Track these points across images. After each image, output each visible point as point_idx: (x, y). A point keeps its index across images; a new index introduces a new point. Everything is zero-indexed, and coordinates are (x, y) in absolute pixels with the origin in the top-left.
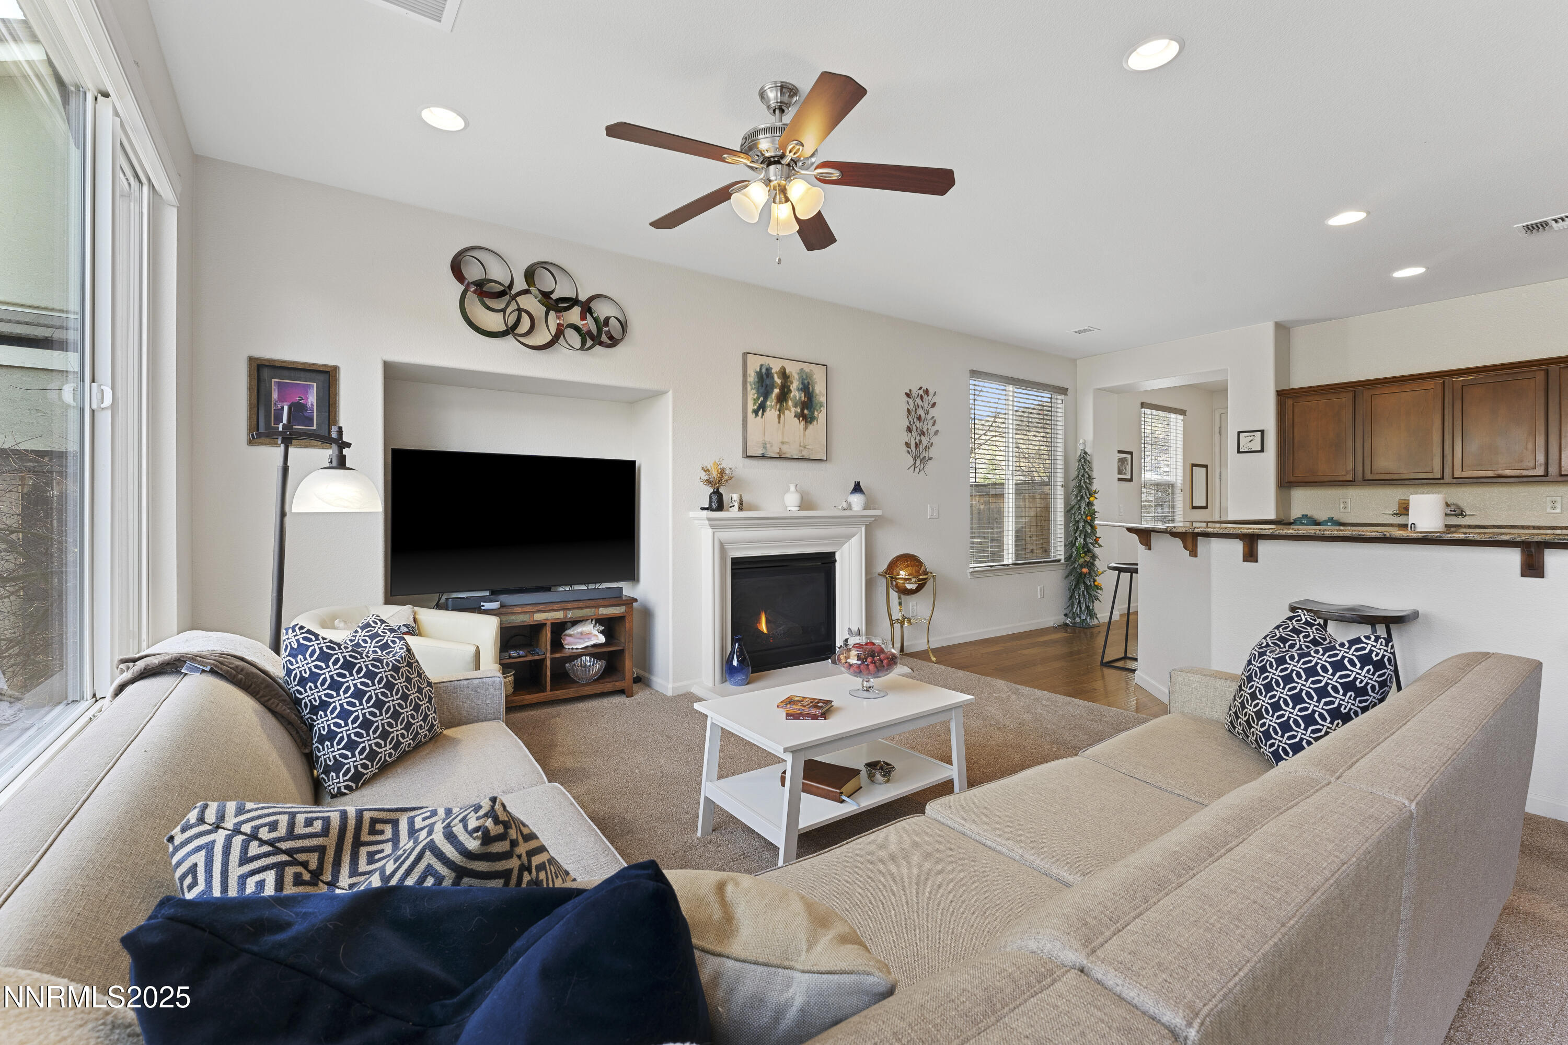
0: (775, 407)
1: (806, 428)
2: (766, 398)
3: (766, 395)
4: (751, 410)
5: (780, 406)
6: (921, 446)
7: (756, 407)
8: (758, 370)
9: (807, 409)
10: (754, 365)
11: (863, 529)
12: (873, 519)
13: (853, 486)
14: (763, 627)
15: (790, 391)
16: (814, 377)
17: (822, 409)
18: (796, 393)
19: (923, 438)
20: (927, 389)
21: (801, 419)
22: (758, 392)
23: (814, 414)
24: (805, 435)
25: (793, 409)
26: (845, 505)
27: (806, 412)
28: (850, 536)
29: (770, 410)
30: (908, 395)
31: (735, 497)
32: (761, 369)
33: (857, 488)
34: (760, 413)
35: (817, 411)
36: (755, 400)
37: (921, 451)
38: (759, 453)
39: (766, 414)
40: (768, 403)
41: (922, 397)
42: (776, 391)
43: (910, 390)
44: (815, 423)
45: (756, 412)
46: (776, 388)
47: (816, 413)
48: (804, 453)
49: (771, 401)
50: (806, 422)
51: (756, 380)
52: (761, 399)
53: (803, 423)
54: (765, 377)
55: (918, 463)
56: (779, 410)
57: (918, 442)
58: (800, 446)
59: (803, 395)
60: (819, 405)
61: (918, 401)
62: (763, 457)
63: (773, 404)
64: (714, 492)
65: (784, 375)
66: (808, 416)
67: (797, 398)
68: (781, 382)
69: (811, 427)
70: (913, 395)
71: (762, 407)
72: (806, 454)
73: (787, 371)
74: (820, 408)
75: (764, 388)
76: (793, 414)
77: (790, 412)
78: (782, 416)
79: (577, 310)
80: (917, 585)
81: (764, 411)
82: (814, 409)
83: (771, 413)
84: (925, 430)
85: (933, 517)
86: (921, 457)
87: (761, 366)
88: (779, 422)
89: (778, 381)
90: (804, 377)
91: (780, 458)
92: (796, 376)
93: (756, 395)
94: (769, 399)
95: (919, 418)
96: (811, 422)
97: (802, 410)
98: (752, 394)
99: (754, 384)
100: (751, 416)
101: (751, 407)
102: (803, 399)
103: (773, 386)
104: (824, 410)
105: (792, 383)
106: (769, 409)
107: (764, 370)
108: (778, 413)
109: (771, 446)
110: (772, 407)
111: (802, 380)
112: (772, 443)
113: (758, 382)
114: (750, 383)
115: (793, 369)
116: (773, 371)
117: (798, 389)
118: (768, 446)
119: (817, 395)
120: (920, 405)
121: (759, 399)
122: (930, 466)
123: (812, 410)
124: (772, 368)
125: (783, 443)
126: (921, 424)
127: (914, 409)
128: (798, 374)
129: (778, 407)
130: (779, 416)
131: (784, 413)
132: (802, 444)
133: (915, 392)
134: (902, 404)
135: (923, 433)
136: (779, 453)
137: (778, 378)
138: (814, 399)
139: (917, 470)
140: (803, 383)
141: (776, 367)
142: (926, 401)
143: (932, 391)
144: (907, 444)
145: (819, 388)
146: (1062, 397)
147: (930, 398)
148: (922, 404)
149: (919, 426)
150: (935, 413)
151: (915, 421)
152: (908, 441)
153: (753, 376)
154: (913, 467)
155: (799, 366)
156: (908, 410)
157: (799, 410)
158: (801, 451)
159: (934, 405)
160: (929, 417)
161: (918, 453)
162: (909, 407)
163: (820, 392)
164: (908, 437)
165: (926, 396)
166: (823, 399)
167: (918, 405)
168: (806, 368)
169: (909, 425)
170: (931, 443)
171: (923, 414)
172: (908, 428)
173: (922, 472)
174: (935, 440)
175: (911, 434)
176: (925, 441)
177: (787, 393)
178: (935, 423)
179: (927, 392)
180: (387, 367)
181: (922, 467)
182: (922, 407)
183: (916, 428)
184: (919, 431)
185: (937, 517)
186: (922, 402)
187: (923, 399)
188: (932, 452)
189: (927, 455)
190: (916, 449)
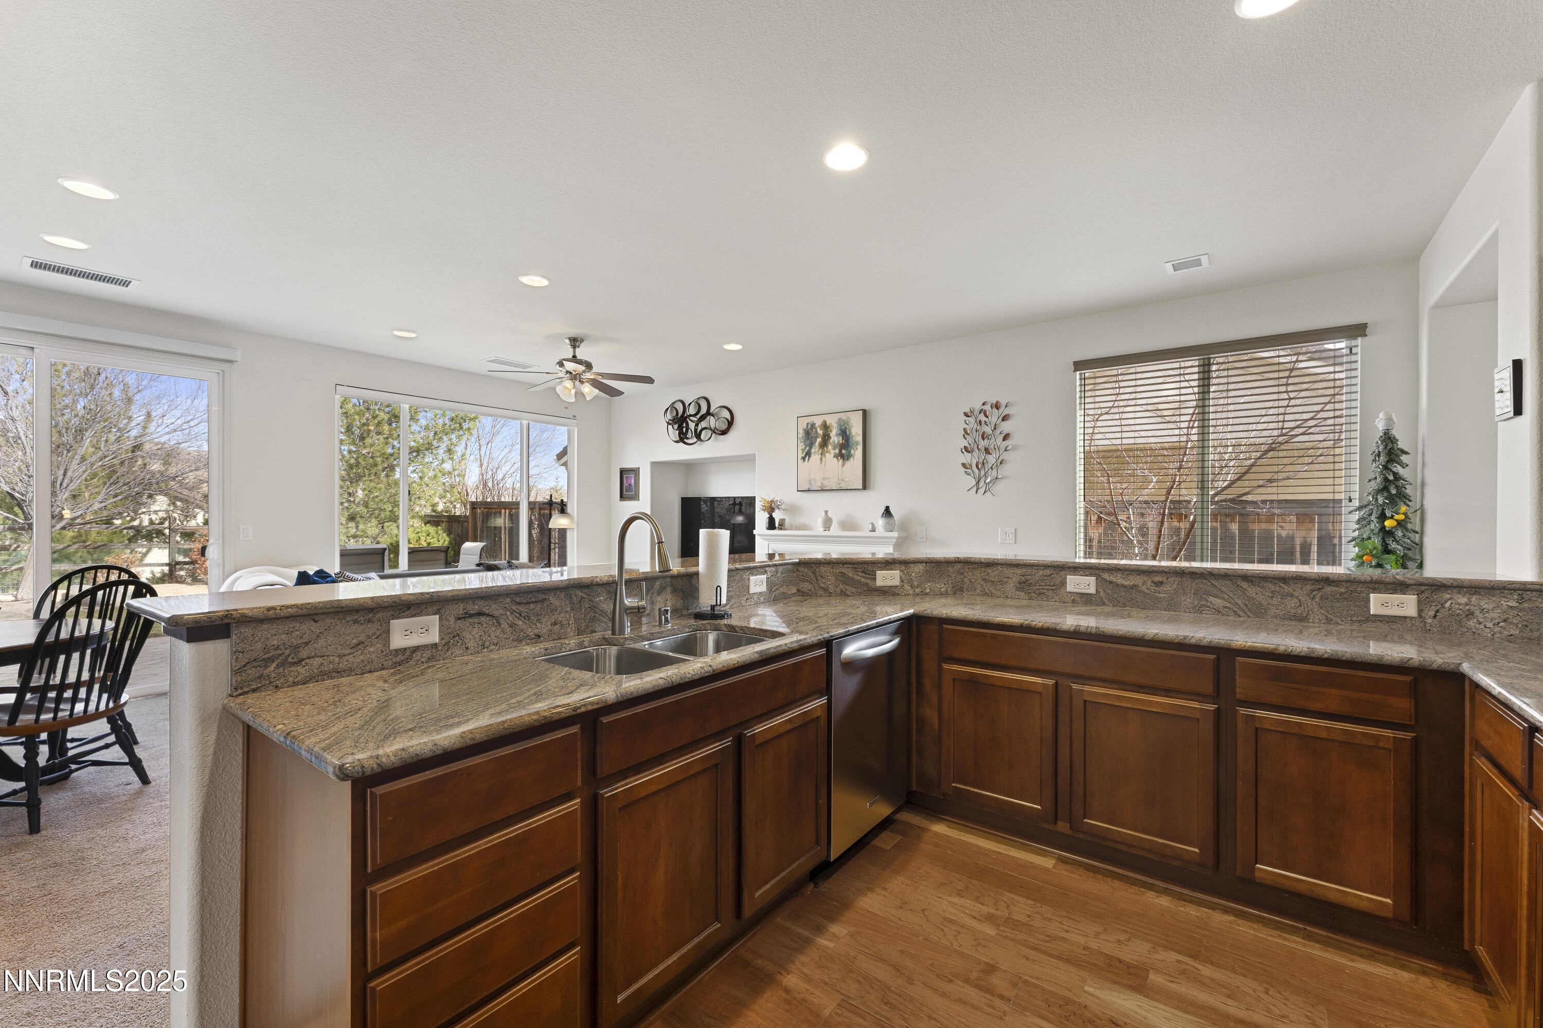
0: (818, 453)
1: (843, 465)
2: (811, 448)
3: (811, 445)
4: (801, 458)
5: (822, 451)
6: (986, 466)
7: (804, 455)
8: (805, 428)
9: (845, 449)
10: (803, 423)
13: (883, 511)
15: (829, 437)
16: (851, 422)
17: (859, 446)
18: (835, 438)
19: (988, 456)
20: (997, 402)
21: (839, 458)
22: (805, 444)
23: (850, 453)
24: (843, 471)
25: (832, 452)
26: (872, 528)
27: (843, 451)
30: (966, 415)
32: (807, 426)
33: (888, 512)
34: (807, 459)
35: (854, 449)
36: (804, 450)
37: (987, 470)
38: (806, 489)
39: (811, 458)
40: (813, 450)
41: (986, 413)
42: (819, 440)
43: (970, 409)
44: (852, 459)
45: (804, 459)
46: (819, 437)
47: (852, 451)
48: (841, 485)
49: (816, 448)
50: (843, 460)
51: (804, 435)
52: (808, 448)
53: (841, 461)
54: (810, 431)
55: (982, 483)
56: (822, 454)
57: (981, 460)
58: (839, 480)
59: (841, 438)
60: (856, 444)
61: (982, 417)
62: (810, 490)
63: (816, 450)
64: (769, 517)
65: (825, 427)
66: (846, 455)
67: (836, 442)
68: (823, 433)
69: (848, 463)
70: (975, 413)
71: (808, 454)
72: (844, 486)
73: (828, 423)
74: (857, 446)
75: (809, 439)
76: (833, 455)
77: (830, 454)
78: (823, 458)
79: (708, 418)
81: (809, 457)
82: (852, 448)
83: (815, 458)
84: (992, 447)
85: (1006, 542)
86: (987, 475)
87: (808, 424)
88: (821, 463)
89: (820, 432)
90: (842, 424)
91: (822, 490)
92: (835, 425)
93: (804, 446)
94: (814, 447)
95: (983, 436)
96: (848, 460)
97: (840, 451)
98: (801, 446)
99: (803, 439)
100: (800, 461)
101: (801, 455)
102: (841, 442)
103: (816, 437)
104: (860, 448)
105: (831, 431)
106: (813, 455)
107: (809, 427)
108: (821, 456)
109: (816, 482)
110: (815, 453)
111: (841, 427)
112: (816, 480)
113: (806, 436)
114: (799, 438)
115: (832, 421)
116: (817, 426)
117: (837, 435)
118: (814, 482)
119: (854, 436)
120: (983, 422)
121: (806, 448)
122: (998, 488)
123: (849, 449)
124: (815, 424)
125: (824, 479)
126: (986, 441)
127: (976, 426)
128: (837, 423)
129: (820, 452)
130: (821, 459)
131: (825, 456)
132: (840, 478)
133: (978, 406)
134: (959, 423)
135: (987, 451)
136: (821, 487)
137: (821, 430)
138: (851, 440)
139: (982, 491)
140: (841, 430)
141: (818, 421)
142: (994, 417)
143: (1003, 403)
144: (964, 465)
145: (856, 431)
146: (1359, 341)
147: (1001, 410)
148: (986, 419)
149: (983, 444)
150: (1006, 427)
151: (977, 440)
152: (965, 462)
153: (801, 431)
154: (975, 489)
155: (837, 416)
156: (965, 430)
157: (837, 451)
158: (840, 483)
159: (1005, 418)
160: (998, 431)
161: (983, 473)
162: (967, 426)
163: (856, 433)
164: (967, 458)
165: (995, 409)
166: (859, 438)
167: (980, 421)
168: (844, 416)
169: (968, 445)
170: (1000, 460)
171: (988, 430)
172: (965, 448)
173: (988, 493)
174: (1006, 456)
175: (970, 454)
176: (991, 459)
177: (828, 440)
178: (1006, 437)
179: (997, 406)
180: (654, 464)
181: (988, 488)
182: (986, 423)
183: (978, 446)
184: (983, 450)
185: (1013, 541)
186: (988, 417)
187: (989, 414)
188: (1002, 471)
189: (994, 473)
190: (979, 470)
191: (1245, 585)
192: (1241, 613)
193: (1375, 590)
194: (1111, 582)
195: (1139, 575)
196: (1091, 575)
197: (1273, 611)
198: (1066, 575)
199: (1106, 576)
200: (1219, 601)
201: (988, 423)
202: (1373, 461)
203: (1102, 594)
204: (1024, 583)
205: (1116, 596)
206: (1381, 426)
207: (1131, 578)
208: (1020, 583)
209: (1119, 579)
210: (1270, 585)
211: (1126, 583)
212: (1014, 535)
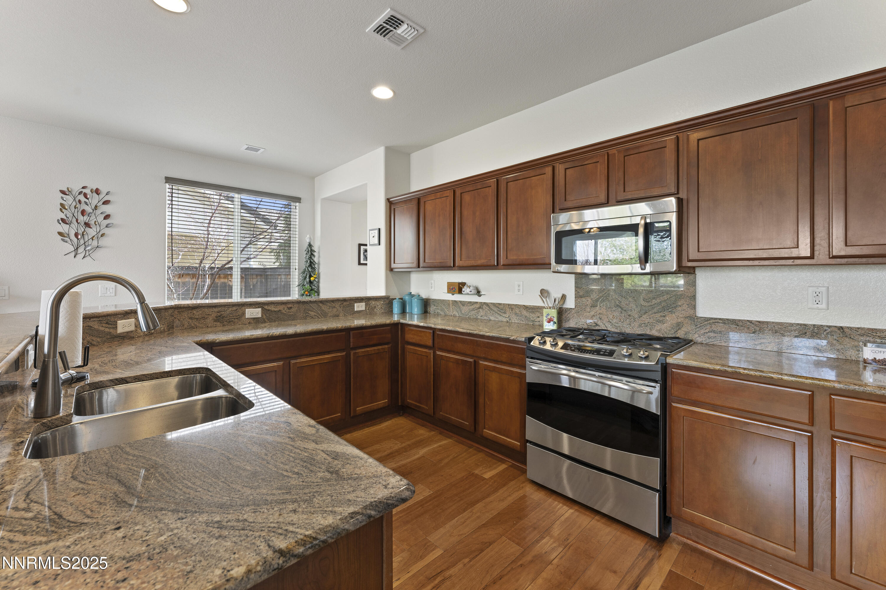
6: (86, 236)
19: (88, 229)
20: (97, 189)
30: (63, 192)
37: (86, 239)
41: (85, 195)
43: (68, 189)
55: (81, 250)
57: (80, 232)
61: (82, 198)
70: (74, 193)
84: (92, 223)
85: (106, 295)
86: (87, 244)
95: (83, 213)
120: (83, 201)
122: (98, 254)
126: (85, 217)
127: (74, 204)
133: (76, 188)
134: (58, 198)
135: (87, 225)
139: (80, 256)
142: (95, 200)
143: (104, 190)
144: (60, 234)
146: (297, 204)
147: (101, 196)
148: (86, 200)
149: (81, 219)
150: (107, 209)
151: (76, 214)
152: (62, 231)
154: (73, 254)
156: (62, 205)
159: (106, 202)
160: (98, 212)
161: (82, 242)
162: (64, 202)
164: (64, 228)
165: (95, 194)
167: (80, 202)
169: (65, 218)
170: (101, 233)
171: (88, 209)
172: (62, 220)
173: (88, 258)
174: (106, 231)
175: (68, 226)
176: (92, 232)
178: (107, 217)
179: (97, 192)
181: (87, 254)
182: (86, 203)
183: (77, 220)
184: (83, 224)
185: (113, 294)
186: (88, 199)
187: (88, 197)
188: (103, 242)
189: (95, 243)
190: (78, 239)
191: (321, 305)
192: (320, 317)
193: (356, 302)
194: (269, 310)
195: (281, 305)
196: (259, 307)
197: (329, 315)
198: (245, 309)
199: (266, 307)
200: (313, 313)
201: (89, 203)
202: (306, 254)
203: (264, 317)
204: (219, 316)
205: (271, 317)
206: (308, 241)
207: (278, 307)
208: (216, 317)
209: (272, 308)
210: (329, 304)
211: (276, 310)
212: (114, 290)
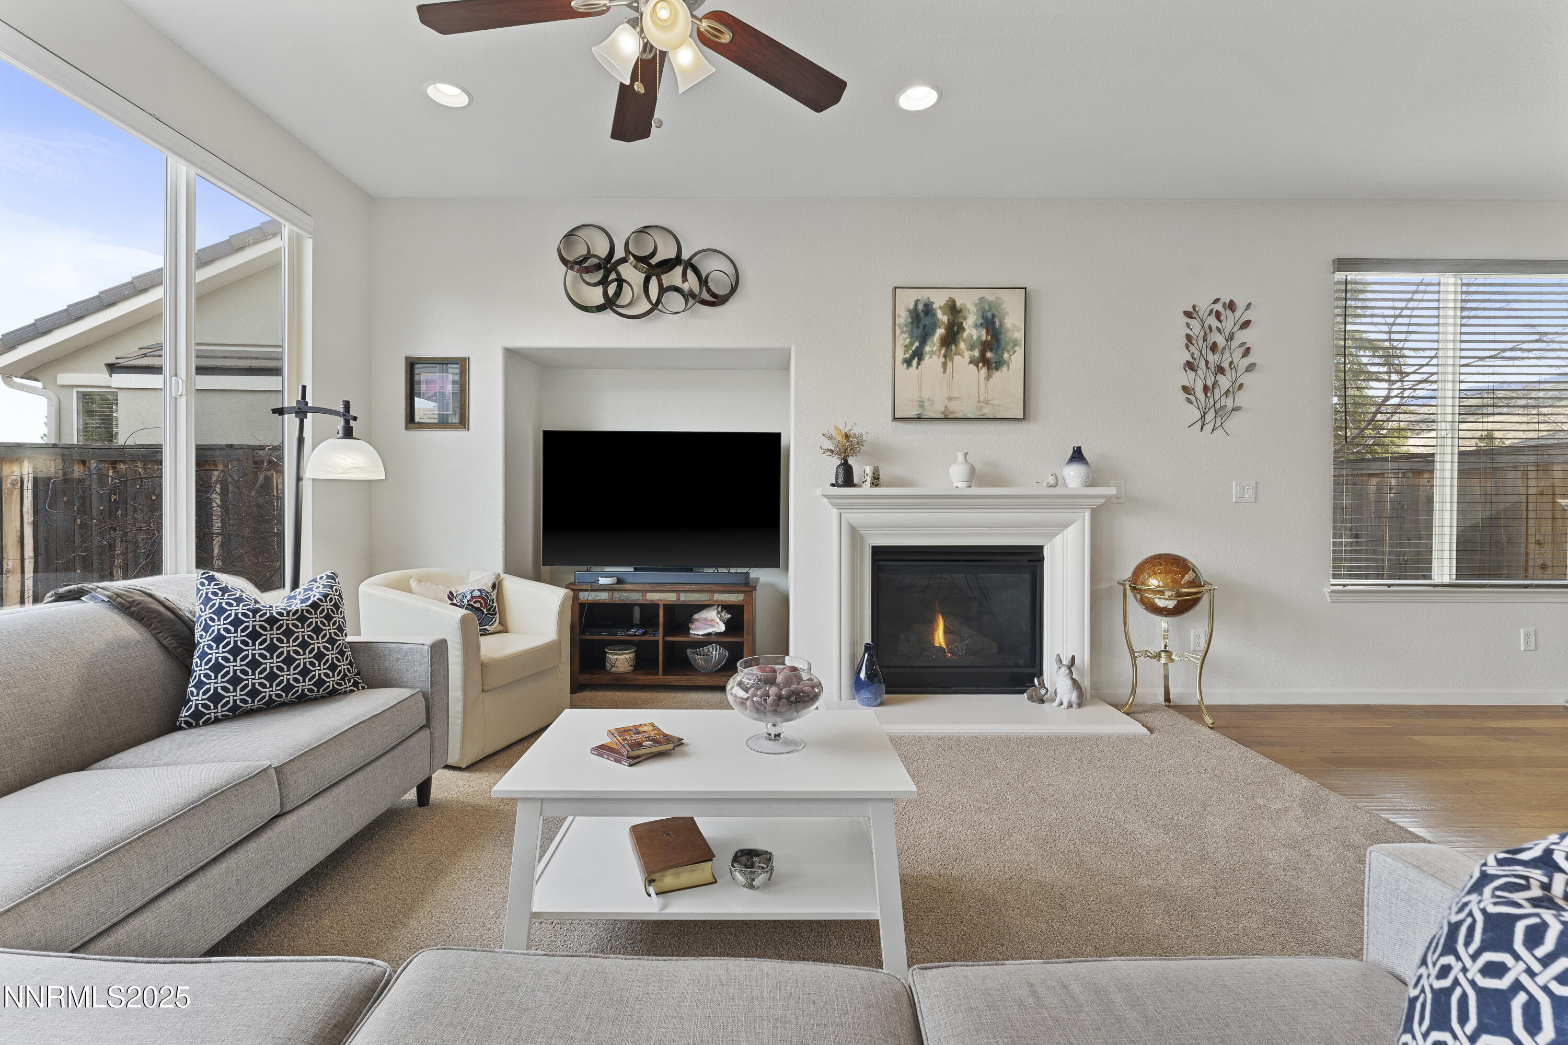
0: (937, 353)
1: (988, 378)
2: (923, 342)
3: (924, 339)
4: (901, 360)
5: (946, 351)
6: (1217, 392)
7: (908, 356)
8: (912, 307)
9: (991, 351)
10: (907, 301)
11: (1087, 515)
12: (1103, 501)
13: (1070, 453)
14: (940, 638)
15: (961, 328)
16: (1003, 306)
17: (1016, 348)
18: (972, 330)
19: (1220, 378)
20: (1231, 302)
21: (981, 365)
22: (911, 336)
23: (1002, 357)
24: (986, 387)
25: (967, 354)
26: (1051, 480)
27: (989, 355)
28: (1067, 525)
29: (930, 358)
30: (1188, 314)
31: (869, 470)
32: (916, 306)
33: (1077, 456)
34: (915, 362)
35: (1009, 352)
36: (907, 348)
37: (1217, 397)
38: (913, 413)
39: (923, 363)
40: (927, 349)
41: (1218, 315)
42: (940, 332)
43: (1194, 307)
44: (1005, 368)
45: (908, 362)
46: (940, 327)
47: (1006, 356)
48: (984, 411)
49: (933, 344)
50: (988, 369)
51: (909, 320)
52: (917, 344)
53: (984, 371)
54: (922, 315)
55: (1210, 416)
56: (945, 356)
57: (1209, 384)
58: (979, 401)
59: (984, 332)
60: (1011, 344)
61: (1212, 321)
62: (919, 418)
63: (935, 349)
64: (841, 464)
65: (953, 309)
66: (993, 361)
67: (975, 338)
68: (948, 319)
69: (997, 375)
70: (1201, 314)
71: (918, 354)
72: (988, 412)
73: (958, 304)
74: (1014, 348)
75: (920, 330)
76: (967, 360)
77: (963, 356)
78: (949, 364)
79: (679, 270)
80: (1175, 602)
81: (920, 359)
82: (1004, 350)
83: (932, 361)
84: (1225, 365)
85: (1243, 500)
86: (1218, 406)
87: (917, 301)
88: (944, 372)
89: (943, 317)
90: (987, 308)
91: (946, 418)
92: (973, 309)
93: (908, 340)
94: (929, 343)
95: (1214, 348)
96: (997, 369)
97: (983, 354)
98: (903, 339)
99: (906, 326)
100: (901, 367)
101: (900, 355)
102: (984, 338)
103: (935, 325)
104: (1020, 351)
105: (965, 318)
106: (928, 356)
107: (920, 307)
108: (943, 360)
109: (932, 404)
110: (932, 353)
111: (983, 313)
112: (933, 401)
113: (912, 323)
114: (900, 325)
115: (967, 301)
116: (935, 306)
117: (976, 326)
118: (927, 404)
119: (1008, 330)
120: (1214, 328)
121: (912, 344)
122: (1234, 423)
123: (1000, 351)
124: (933, 303)
125: (950, 399)
126: (1216, 356)
127: (1202, 334)
128: (976, 305)
129: (943, 351)
130: (944, 365)
131: (952, 360)
132: (982, 399)
133: (1204, 305)
134: (1179, 327)
135: (1220, 370)
136: (943, 413)
137: (944, 314)
138: (1003, 336)
139: (1208, 428)
140: (984, 317)
141: (939, 300)
142: (1229, 320)
143: (1241, 305)
144: (1185, 389)
145: (1012, 322)
147: (1238, 314)
148: (1219, 325)
149: (1213, 359)
150: (1242, 336)
151: (1204, 352)
152: (1188, 385)
153: (903, 316)
154: (1200, 424)
155: (977, 295)
156: (1189, 337)
157: (976, 353)
158: (981, 408)
159: (1246, 324)
160: (1235, 344)
161: (1212, 401)
162: (1190, 333)
163: (1014, 326)
164: (1187, 378)
165: (1228, 311)
166: (1019, 335)
167: (1210, 328)
168: (990, 295)
169: (1191, 360)
170: (1238, 384)
171: (1221, 341)
172: (1188, 363)
173: (1219, 431)
174: (1246, 379)
175: (1195, 374)
176: (1224, 382)
177: (958, 332)
178: (1247, 352)
179: (1231, 306)
180: (511, 354)
181: (1218, 423)
182: (1219, 330)
183: (1207, 362)
184: (1212, 367)
185: (1253, 500)
186: (1221, 322)
187: (1222, 318)
188: (1242, 399)
189: (1229, 403)
190: (1206, 395)
201: (1222, 331)
212: (1254, 490)
